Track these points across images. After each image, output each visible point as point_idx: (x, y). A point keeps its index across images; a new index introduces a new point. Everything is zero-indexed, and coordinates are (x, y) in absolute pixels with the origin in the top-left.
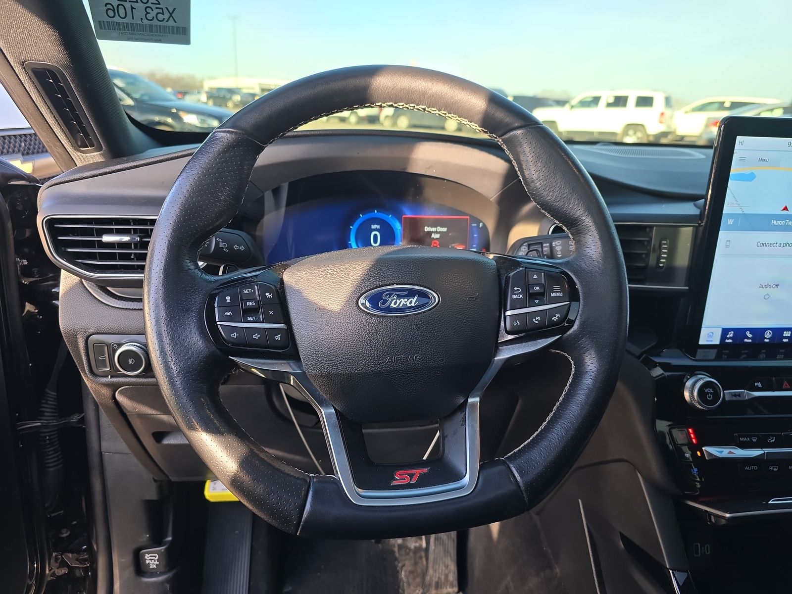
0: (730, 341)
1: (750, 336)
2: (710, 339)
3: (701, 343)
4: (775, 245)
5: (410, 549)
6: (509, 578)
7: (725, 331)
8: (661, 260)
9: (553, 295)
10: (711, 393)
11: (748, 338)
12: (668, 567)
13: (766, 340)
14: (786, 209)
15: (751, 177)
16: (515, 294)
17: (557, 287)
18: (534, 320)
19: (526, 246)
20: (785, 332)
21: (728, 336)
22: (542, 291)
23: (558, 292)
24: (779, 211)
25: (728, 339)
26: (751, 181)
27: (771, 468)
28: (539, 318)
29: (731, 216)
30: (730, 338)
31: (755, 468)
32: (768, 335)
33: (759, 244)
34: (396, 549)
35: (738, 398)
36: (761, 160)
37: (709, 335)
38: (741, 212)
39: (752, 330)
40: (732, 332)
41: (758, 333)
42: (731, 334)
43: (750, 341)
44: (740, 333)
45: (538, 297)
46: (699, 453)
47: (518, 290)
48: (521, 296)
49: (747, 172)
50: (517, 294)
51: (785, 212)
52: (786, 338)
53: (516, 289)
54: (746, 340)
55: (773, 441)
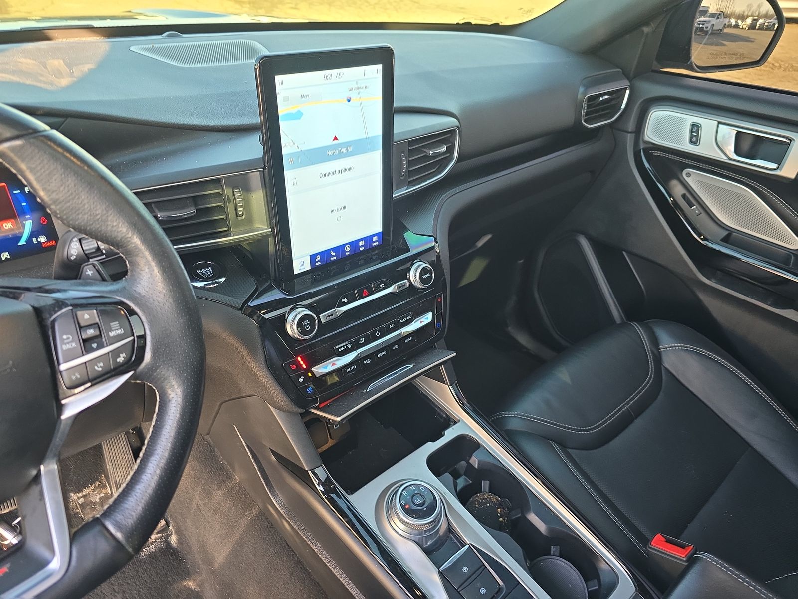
0: (319, 263)
1: (334, 254)
2: (302, 267)
3: (296, 272)
4: (334, 173)
5: (95, 503)
6: (197, 497)
7: (313, 257)
8: (239, 209)
9: (112, 334)
10: (308, 324)
11: (333, 256)
12: (307, 469)
13: (347, 253)
14: (336, 138)
15: (298, 115)
16: (65, 344)
17: (115, 324)
18: (96, 368)
19: (76, 241)
20: (360, 242)
21: (317, 260)
22: (98, 333)
23: (117, 330)
24: (330, 142)
25: (317, 262)
26: (300, 119)
27: (365, 362)
28: (101, 364)
29: (291, 155)
30: (318, 261)
31: (354, 367)
32: (348, 249)
33: (321, 176)
34: (79, 510)
35: (331, 318)
36: (303, 97)
37: (301, 264)
38: (299, 150)
39: (334, 249)
40: (319, 256)
41: (339, 249)
42: (318, 257)
43: (335, 258)
44: (325, 254)
45: (96, 340)
46: (310, 375)
47: (68, 338)
48: (74, 345)
49: (294, 111)
50: (68, 343)
51: (336, 142)
52: (361, 246)
53: (65, 337)
54: (332, 259)
55: (363, 341)
